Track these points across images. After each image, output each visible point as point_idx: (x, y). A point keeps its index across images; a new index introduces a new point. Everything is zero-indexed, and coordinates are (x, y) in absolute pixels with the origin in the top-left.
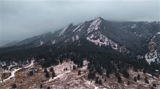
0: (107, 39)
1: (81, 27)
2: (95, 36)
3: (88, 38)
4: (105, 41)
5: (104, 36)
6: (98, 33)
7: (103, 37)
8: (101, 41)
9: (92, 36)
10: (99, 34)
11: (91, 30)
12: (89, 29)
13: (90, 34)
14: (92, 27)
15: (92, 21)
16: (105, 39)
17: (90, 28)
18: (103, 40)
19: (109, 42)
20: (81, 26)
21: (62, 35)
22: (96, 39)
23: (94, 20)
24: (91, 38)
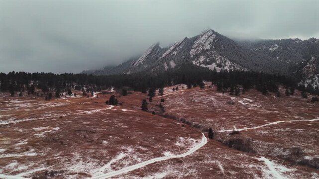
0: (228, 63)
1: (178, 49)
2: (206, 59)
3: (194, 62)
4: (226, 65)
5: (223, 58)
6: (211, 54)
7: (221, 60)
8: (219, 65)
9: (202, 59)
10: (213, 55)
11: (197, 51)
12: (193, 50)
13: (197, 56)
14: (198, 46)
15: (196, 38)
16: (225, 62)
17: (194, 48)
18: (223, 64)
19: (234, 66)
20: (176, 47)
21: (140, 64)
22: (210, 63)
23: (202, 36)
24: (200, 62)
